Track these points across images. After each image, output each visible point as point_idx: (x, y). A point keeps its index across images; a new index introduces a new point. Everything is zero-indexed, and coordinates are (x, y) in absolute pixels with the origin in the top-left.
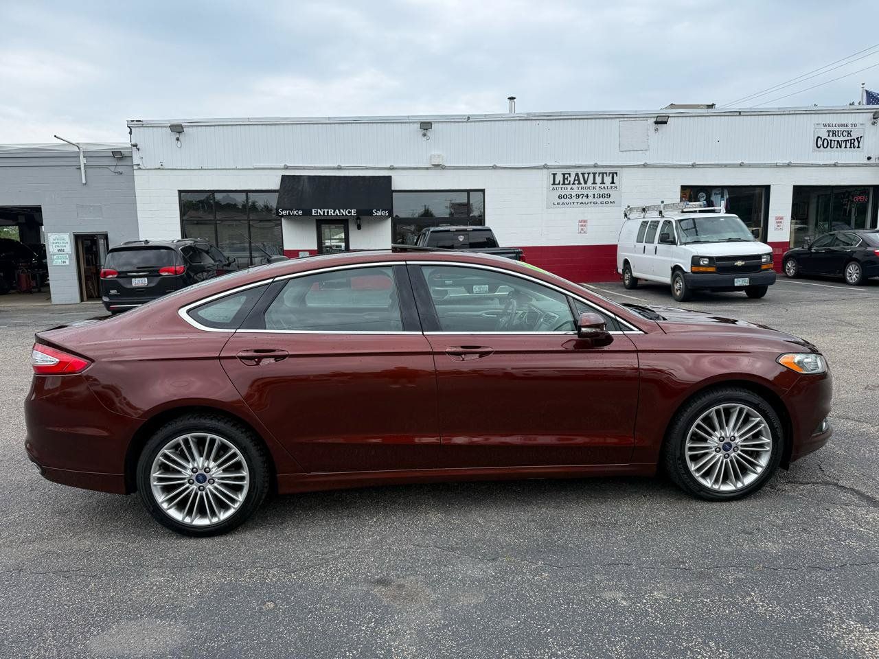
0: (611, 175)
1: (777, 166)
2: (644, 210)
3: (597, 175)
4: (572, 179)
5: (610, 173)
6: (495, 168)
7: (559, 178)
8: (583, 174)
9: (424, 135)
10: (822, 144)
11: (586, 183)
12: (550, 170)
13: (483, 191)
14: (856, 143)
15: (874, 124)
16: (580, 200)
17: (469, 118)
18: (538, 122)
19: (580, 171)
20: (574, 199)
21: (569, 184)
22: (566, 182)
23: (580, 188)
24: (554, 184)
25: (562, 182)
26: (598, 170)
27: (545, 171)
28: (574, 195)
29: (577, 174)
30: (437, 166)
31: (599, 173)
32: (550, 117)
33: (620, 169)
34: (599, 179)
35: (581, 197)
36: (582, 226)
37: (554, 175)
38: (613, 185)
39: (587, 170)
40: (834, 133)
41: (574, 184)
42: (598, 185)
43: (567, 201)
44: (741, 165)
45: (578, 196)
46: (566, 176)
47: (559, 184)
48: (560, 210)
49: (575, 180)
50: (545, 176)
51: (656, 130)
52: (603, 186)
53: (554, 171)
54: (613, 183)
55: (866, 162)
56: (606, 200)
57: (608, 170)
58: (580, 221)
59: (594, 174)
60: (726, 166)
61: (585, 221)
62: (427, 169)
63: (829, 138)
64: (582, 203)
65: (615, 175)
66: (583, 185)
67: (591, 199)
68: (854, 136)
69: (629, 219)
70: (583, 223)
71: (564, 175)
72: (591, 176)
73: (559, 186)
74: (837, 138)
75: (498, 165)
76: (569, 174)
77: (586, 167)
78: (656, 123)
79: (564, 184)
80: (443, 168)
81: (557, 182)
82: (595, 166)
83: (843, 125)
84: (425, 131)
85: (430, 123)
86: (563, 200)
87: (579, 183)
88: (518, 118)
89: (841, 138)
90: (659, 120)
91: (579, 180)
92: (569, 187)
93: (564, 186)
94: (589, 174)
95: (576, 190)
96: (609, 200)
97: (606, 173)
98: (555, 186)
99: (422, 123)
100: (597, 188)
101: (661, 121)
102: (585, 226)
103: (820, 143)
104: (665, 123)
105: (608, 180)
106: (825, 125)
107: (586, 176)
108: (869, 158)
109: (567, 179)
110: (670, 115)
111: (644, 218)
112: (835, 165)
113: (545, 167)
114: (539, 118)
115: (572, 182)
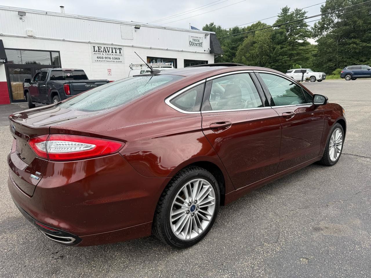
0: (119, 49)
1: (178, 51)
2: (141, 66)
3: (113, 49)
4: (102, 49)
5: (118, 48)
6: (64, 40)
7: (96, 49)
8: (107, 48)
9: (21, 19)
10: (191, 44)
11: (109, 52)
12: (92, 44)
13: (59, 52)
14: (201, 45)
15: (205, 38)
16: (107, 60)
17: (46, 13)
18: (83, 20)
19: (106, 46)
20: (104, 59)
21: (101, 52)
22: (100, 51)
23: (106, 54)
24: (94, 51)
25: (98, 51)
26: (113, 47)
27: (89, 45)
28: (104, 57)
29: (104, 48)
30: (31, 37)
31: (114, 48)
32: (89, 19)
33: (122, 47)
34: (114, 51)
35: (107, 58)
36: (109, 72)
37: (94, 47)
38: (120, 54)
39: (108, 46)
40: (195, 40)
41: (103, 52)
42: (114, 53)
43: (101, 60)
44: (167, 50)
45: (106, 58)
46: (100, 48)
47: (97, 51)
48: (98, 64)
49: (104, 50)
50: (90, 48)
51: (136, 31)
52: (116, 54)
53: (94, 45)
54: (120, 53)
55: (204, 52)
56: (118, 60)
57: (118, 47)
58: (108, 70)
59: (112, 48)
60: (162, 49)
61: (110, 70)
62: (25, 37)
63: (193, 42)
64: (108, 61)
65: (121, 49)
66: (108, 53)
67: (112, 60)
68: (200, 42)
69: (132, 69)
70: (109, 71)
71: (98, 47)
72: (111, 49)
73: (96, 52)
74: (195, 42)
75: (65, 39)
76: (101, 47)
77: (108, 45)
78: (136, 28)
79: (99, 51)
80: (35, 38)
81: (96, 51)
82: (112, 45)
83: (197, 37)
84: (21, 17)
85: (25, 13)
86: (99, 59)
87: (106, 52)
88: (73, 17)
89: (197, 42)
90: (137, 27)
91: (105, 50)
92: (102, 53)
93: (99, 53)
94: (110, 48)
95: (105, 55)
96: (119, 61)
97: (117, 48)
98: (95, 52)
99: (19, 12)
100: (114, 55)
101: (137, 28)
102: (110, 72)
103: (191, 43)
104: (139, 28)
105: (118, 51)
106: (192, 37)
107: (108, 49)
108: (205, 51)
109: (100, 49)
110: (141, 25)
111: (141, 69)
112: (196, 52)
113: (89, 43)
114: (84, 18)
115: (102, 51)
